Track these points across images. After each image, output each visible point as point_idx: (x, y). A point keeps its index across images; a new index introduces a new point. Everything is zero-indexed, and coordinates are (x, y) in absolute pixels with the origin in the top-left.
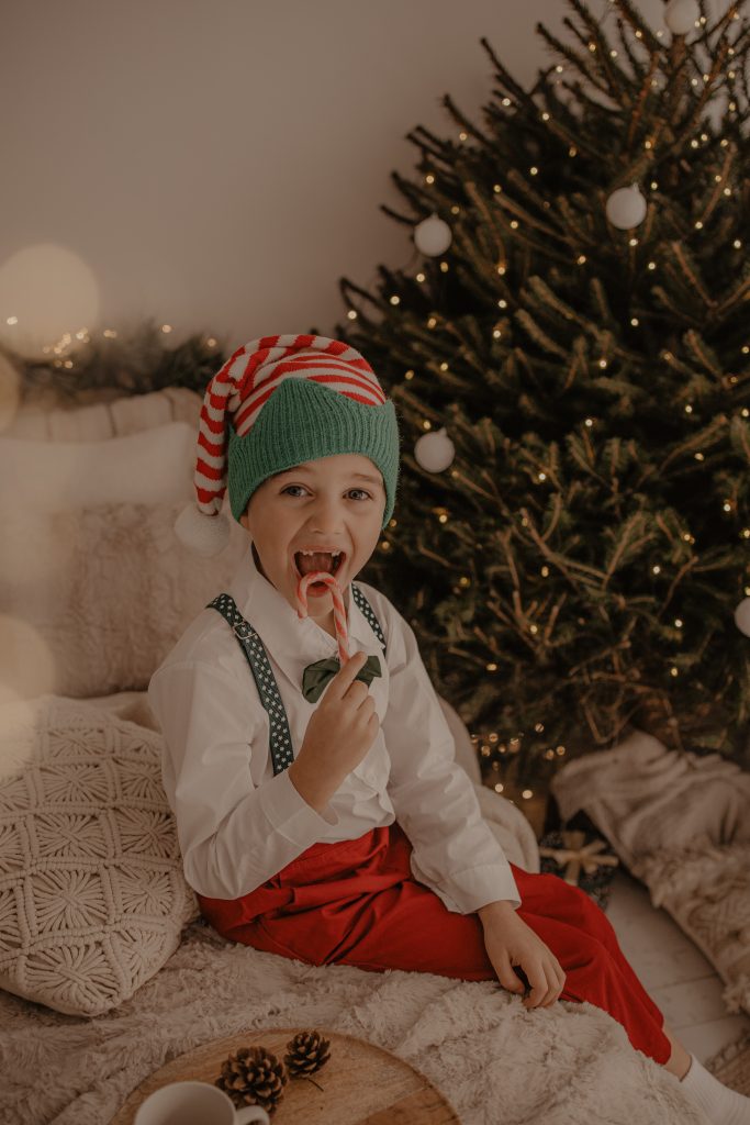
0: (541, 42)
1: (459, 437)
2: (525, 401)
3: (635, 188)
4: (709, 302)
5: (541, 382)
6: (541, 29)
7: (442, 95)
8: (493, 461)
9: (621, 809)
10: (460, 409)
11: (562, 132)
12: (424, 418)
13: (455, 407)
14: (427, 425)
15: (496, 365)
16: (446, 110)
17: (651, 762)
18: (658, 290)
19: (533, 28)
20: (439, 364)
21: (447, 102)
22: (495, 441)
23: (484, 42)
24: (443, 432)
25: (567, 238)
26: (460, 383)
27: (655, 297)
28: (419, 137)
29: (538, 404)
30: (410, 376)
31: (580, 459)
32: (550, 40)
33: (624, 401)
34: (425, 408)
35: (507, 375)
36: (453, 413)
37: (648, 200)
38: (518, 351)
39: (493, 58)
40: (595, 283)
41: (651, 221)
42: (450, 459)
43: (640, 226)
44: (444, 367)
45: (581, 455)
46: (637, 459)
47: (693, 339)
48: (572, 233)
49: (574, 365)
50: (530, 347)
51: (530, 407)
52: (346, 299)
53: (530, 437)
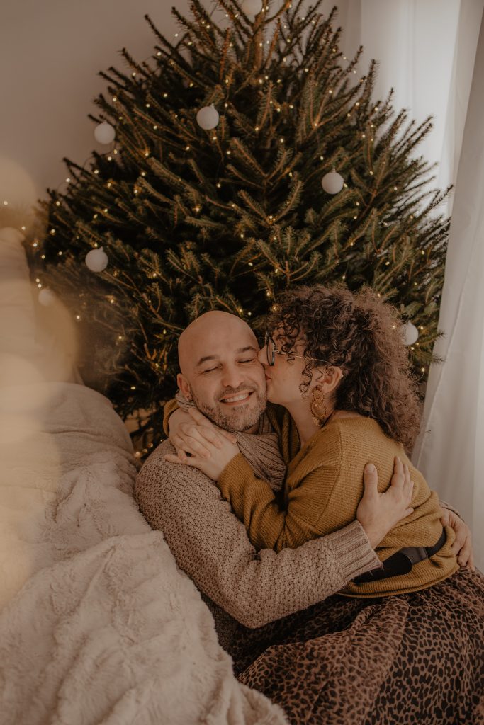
0: (174, 19)
1: (111, 252)
2: (149, 230)
3: (212, 106)
4: (264, 174)
5: (159, 218)
6: (174, 11)
7: (121, 49)
8: (129, 265)
10: (111, 235)
11: (182, 72)
12: (94, 240)
13: (108, 234)
14: (96, 245)
15: (134, 208)
16: (124, 58)
18: (230, 167)
19: (170, 10)
20: (103, 209)
21: (125, 53)
22: (129, 254)
23: (146, 17)
24: (102, 249)
25: (181, 136)
26: (113, 219)
27: (229, 171)
28: (109, 74)
29: (158, 232)
30: (95, 216)
31: (175, 264)
32: (180, 18)
33: (204, 231)
34: (95, 235)
35: (140, 215)
36: (107, 238)
37: (221, 114)
38: (146, 201)
39: (153, 27)
40: (191, 162)
41: (223, 125)
42: (105, 266)
43: (216, 128)
44: (106, 210)
45: (176, 262)
46: (211, 265)
47: (244, 195)
48: (183, 132)
49: (176, 209)
50: (152, 199)
51: (153, 234)
52: (71, 171)
53: (145, 251)
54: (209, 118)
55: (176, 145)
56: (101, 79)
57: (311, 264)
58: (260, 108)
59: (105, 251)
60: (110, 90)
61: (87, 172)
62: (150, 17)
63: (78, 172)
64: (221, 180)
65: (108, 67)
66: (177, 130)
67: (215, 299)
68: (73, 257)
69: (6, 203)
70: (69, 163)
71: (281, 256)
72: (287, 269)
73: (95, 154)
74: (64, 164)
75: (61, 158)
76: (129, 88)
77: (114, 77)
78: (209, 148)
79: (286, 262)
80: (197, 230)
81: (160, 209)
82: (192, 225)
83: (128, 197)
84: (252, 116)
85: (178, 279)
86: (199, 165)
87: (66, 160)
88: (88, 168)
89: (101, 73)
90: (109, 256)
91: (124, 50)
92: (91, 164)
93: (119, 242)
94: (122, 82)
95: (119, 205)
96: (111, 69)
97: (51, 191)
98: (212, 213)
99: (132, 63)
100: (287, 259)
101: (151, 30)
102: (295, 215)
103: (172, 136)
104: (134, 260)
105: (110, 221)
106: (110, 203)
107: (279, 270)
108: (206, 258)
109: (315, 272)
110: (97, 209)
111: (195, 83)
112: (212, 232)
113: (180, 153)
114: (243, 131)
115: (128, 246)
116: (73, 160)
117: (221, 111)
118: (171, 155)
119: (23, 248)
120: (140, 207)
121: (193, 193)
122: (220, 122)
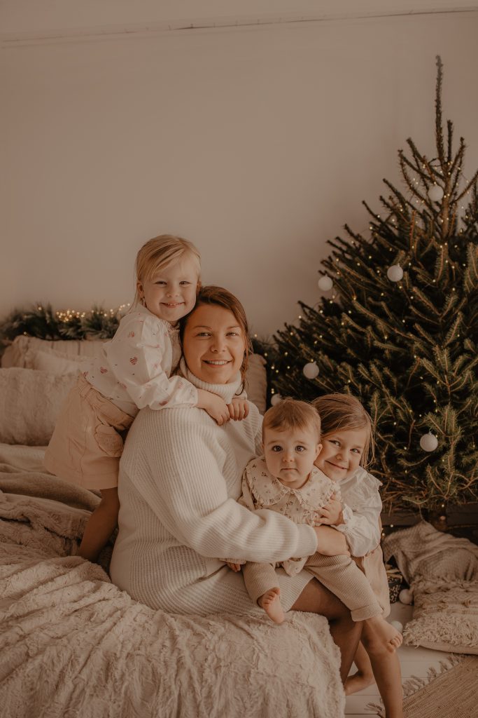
0: (381, 204)
1: (321, 365)
2: (349, 351)
3: (399, 265)
4: (438, 314)
5: (357, 342)
6: (381, 199)
7: (344, 224)
8: (332, 375)
9: (410, 556)
10: (322, 353)
12: (311, 356)
13: (320, 352)
14: (312, 361)
15: (340, 335)
16: (346, 231)
17: (428, 535)
18: (411, 307)
19: (378, 198)
20: (319, 335)
21: (346, 227)
22: (333, 366)
23: (364, 202)
24: (315, 362)
25: (378, 286)
26: (326, 343)
27: (411, 310)
28: (335, 242)
29: (355, 352)
30: (316, 342)
31: (363, 374)
32: (385, 203)
33: (387, 352)
34: (313, 353)
35: (344, 340)
36: (319, 355)
37: (404, 270)
38: (349, 330)
39: (368, 209)
40: (383, 304)
41: (406, 278)
42: (317, 374)
43: (401, 280)
44: (321, 336)
45: (364, 372)
46: (391, 376)
47: (417, 327)
48: (379, 283)
49: (368, 336)
50: (353, 329)
51: (352, 354)
52: (304, 311)
53: (344, 364)
54: (396, 273)
55: (375, 292)
56: (328, 246)
57: (464, 378)
58: (437, 266)
59: (317, 364)
60: (334, 253)
61: (315, 312)
62: (366, 202)
63: (307, 311)
64: (406, 317)
65: (336, 236)
66: (376, 282)
67: (389, 400)
68: (297, 371)
69: (256, 336)
70: (303, 305)
71: (442, 372)
72: (447, 381)
73: (323, 298)
74: (299, 306)
75: (296, 302)
76: (349, 252)
77: (339, 244)
78: (398, 294)
79: (446, 376)
80: (382, 351)
81: (360, 336)
82: (378, 347)
83: (337, 328)
84: (431, 271)
85: (367, 386)
86: (388, 306)
87: (300, 302)
88: (316, 309)
89: (329, 242)
90: (320, 369)
91: (346, 225)
92: (319, 306)
93: (326, 357)
94: (344, 248)
95: (331, 333)
96: (338, 238)
97: (288, 325)
98: (398, 341)
99: (352, 234)
100: (446, 373)
101: (367, 211)
102: (458, 343)
103: (373, 286)
104: (336, 370)
105: (324, 344)
106: (325, 332)
107: (440, 382)
108: (387, 371)
109: (468, 385)
110: (315, 336)
111: (393, 248)
112: (393, 353)
113: (377, 298)
114: (424, 282)
115: (333, 361)
116: (306, 303)
117: (405, 269)
118: (370, 299)
119: (264, 369)
120: (344, 335)
121: (381, 325)
122: (404, 276)
